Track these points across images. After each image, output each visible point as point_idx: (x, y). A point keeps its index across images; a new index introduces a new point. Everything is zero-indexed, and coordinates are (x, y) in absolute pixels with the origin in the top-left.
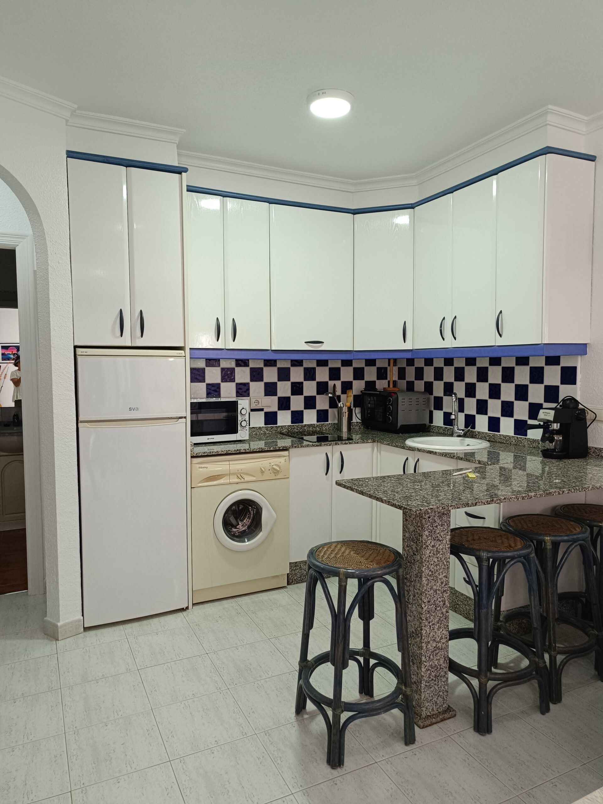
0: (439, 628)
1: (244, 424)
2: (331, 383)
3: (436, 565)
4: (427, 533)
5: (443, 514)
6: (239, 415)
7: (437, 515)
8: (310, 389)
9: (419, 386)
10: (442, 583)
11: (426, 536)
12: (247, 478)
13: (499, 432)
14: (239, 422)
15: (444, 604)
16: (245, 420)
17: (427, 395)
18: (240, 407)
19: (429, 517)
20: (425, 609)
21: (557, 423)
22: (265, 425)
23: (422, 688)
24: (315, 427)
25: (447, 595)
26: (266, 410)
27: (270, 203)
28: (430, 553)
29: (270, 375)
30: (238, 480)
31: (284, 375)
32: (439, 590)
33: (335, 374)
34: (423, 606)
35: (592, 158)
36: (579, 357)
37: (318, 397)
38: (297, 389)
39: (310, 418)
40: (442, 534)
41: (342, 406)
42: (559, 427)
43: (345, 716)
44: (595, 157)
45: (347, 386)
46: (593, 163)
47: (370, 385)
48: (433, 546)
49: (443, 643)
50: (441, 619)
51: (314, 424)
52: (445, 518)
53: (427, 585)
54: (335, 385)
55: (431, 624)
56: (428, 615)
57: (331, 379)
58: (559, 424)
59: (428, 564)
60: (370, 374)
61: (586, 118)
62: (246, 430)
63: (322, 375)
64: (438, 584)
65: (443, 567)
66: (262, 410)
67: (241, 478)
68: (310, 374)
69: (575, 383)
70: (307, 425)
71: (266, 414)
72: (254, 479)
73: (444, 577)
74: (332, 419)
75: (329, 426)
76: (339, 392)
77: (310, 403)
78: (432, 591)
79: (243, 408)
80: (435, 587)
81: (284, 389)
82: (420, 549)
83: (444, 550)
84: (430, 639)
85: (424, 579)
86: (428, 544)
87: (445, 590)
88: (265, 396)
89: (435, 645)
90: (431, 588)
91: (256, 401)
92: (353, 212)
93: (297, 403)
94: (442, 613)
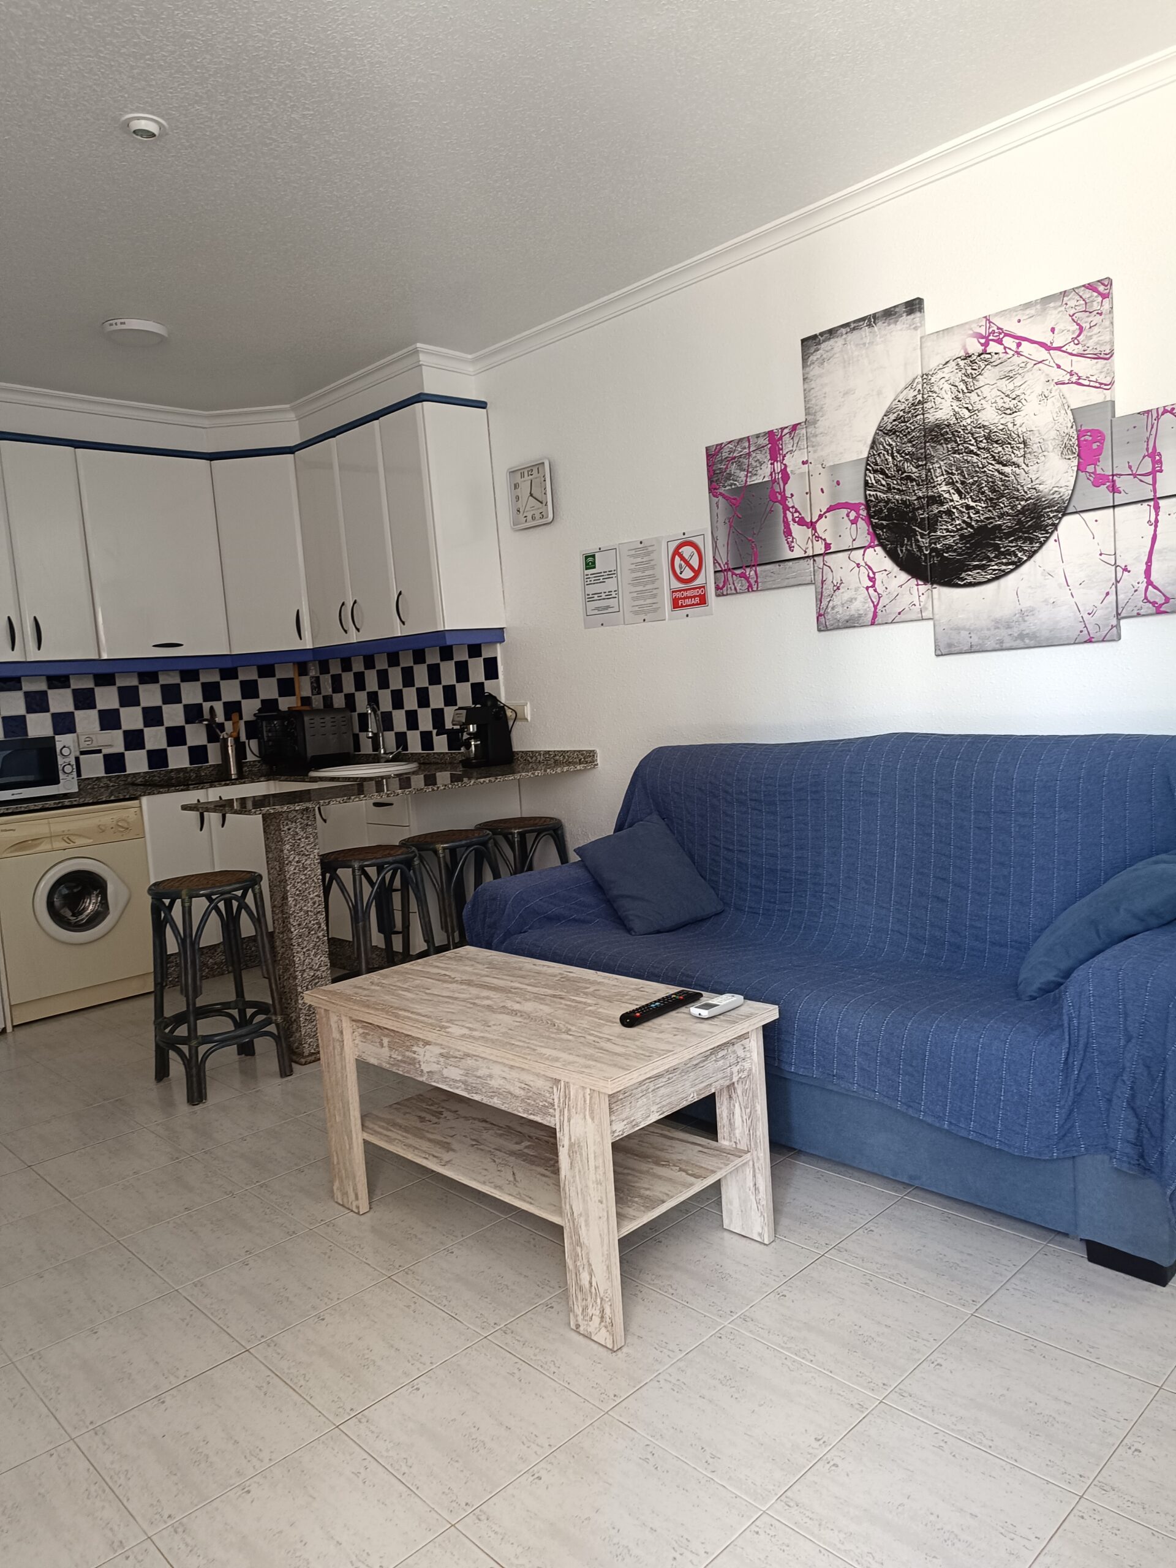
0: (316, 955)
1: (68, 769)
2: (206, 706)
3: (305, 883)
4: (288, 847)
5: (307, 825)
6: (58, 757)
7: (300, 827)
8: (174, 715)
9: (339, 701)
10: (314, 903)
11: (288, 850)
12: (80, 841)
13: (433, 750)
14: (60, 768)
15: (320, 927)
16: (69, 764)
17: (348, 713)
18: (59, 746)
19: (289, 829)
20: (295, 933)
21: (473, 724)
22: (106, 773)
23: (302, 1022)
24: (187, 773)
25: (322, 916)
26: (106, 751)
27: (75, 448)
28: (295, 869)
29: (106, 698)
30: (65, 845)
31: (129, 697)
32: (311, 911)
33: (211, 692)
34: (293, 930)
35: (481, 405)
36: (498, 645)
37: (188, 727)
38: (153, 717)
39: (178, 759)
40: (308, 847)
41: (226, 737)
42: (475, 730)
43: (202, 1049)
44: (485, 403)
45: (232, 709)
46: (485, 410)
47: (269, 705)
48: (297, 862)
49: (323, 971)
50: (318, 944)
51: (186, 768)
52: (309, 830)
53: (295, 906)
54: (212, 708)
55: (304, 950)
56: (300, 940)
57: (206, 699)
58: (475, 726)
59: (293, 881)
60: (268, 689)
61: (470, 356)
62: (73, 778)
63: (192, 693)
64: (309, 905)
65: (313, 885)
66: (99, 751)
67: (68, 841)
68: (171, 695)
69: (497, 677)
70: (176, 769)
71: (105, 756)
72: (90, 841)
73: (316, 896)
74: (214, 757)
75: (211, 769)
76: (220, 718)
77: (176, 736)
78: (302, 913)
79: (64, 747)
80: (305, 908)
81: (131, 718)
82: (283, 867)
83: (313, 866)
84: (305, 967)
85: (290, 899)
86: (290, 859)
87: (319, 912)
88: (102, 730)
89: (312, 974)
90: (301, 910)
91: (88, 739)
92: (208, 456)
93: (155, 738)
94: (318, 937)
